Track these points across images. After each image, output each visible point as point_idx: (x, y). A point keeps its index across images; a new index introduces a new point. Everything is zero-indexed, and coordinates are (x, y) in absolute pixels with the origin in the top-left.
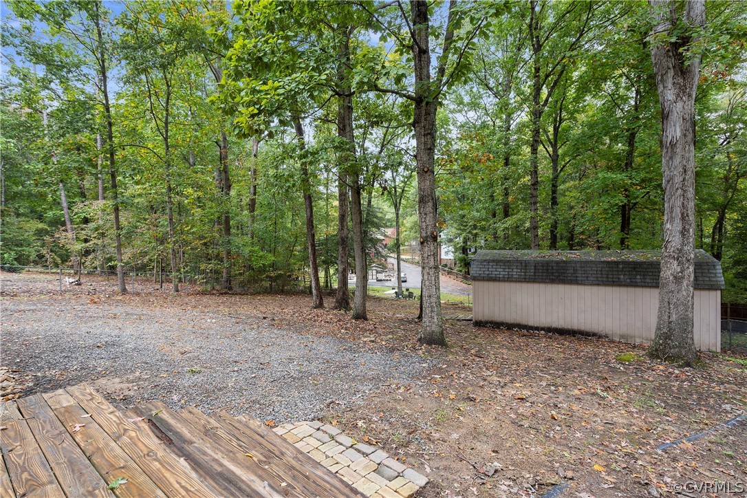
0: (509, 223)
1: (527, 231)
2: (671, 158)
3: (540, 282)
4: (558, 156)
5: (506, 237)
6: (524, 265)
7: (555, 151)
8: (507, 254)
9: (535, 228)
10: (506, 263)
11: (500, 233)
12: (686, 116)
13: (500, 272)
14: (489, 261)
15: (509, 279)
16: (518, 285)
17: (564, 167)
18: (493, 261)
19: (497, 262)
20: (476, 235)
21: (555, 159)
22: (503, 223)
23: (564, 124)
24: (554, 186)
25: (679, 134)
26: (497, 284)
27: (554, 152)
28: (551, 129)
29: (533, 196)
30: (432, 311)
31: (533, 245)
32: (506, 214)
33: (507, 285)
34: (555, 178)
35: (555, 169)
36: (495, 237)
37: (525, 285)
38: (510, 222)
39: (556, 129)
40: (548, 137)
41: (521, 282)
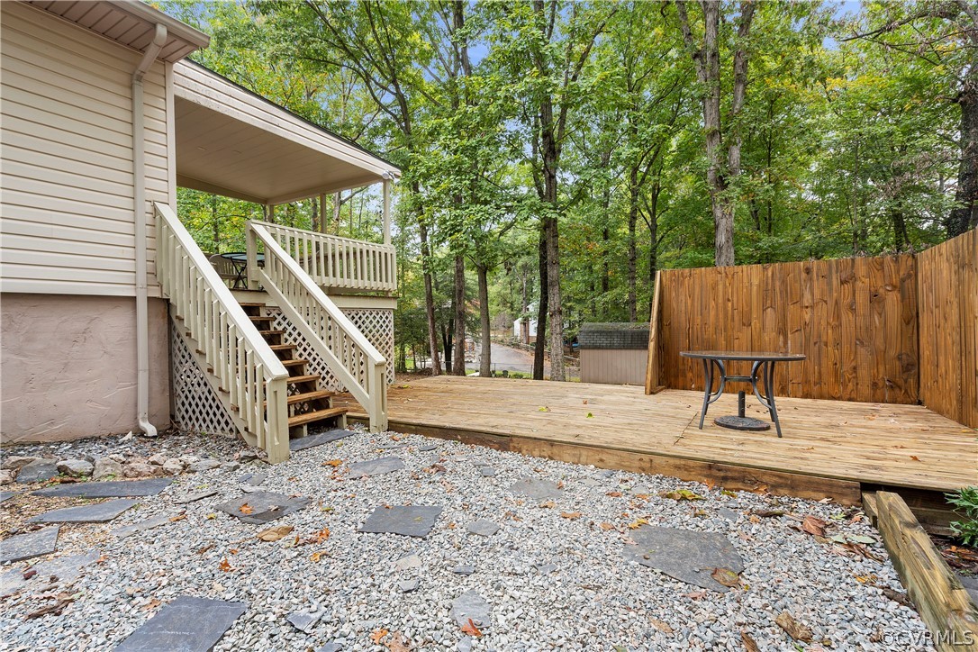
0: (609, 297)
1: (627, 303)
2: (720, 256)
3: (635, 349)
4: (657, 226)
5: (605, 311)
6: (623, 334)
7: (654, 220)
8: (608, 325)
9: (634, 302)
10: (608, 333)
11: (599, 306)
12: (729, 229)
13: (604, 341)
14: (593, 332)
15: (611, 347)
16: (619, 352)
17: (663, 237)
18: (597, 332)
19: (601, 333)
20: (571, 308)
21: (653, 229)
22: (603, 297)
23: (662, 192)
24: (653, 257)
25: (724, 240)
26: (600, 351)
27: (652, 221)
28: (650, 196)
29: (631, 271)
30: (558, 366)
31: (631, 318)
32: (606, 288)
33: (609, 351)
34: (654, 249)
35: (654, 240)
36: (593, 311)
37: (624, 352)
38: (609, 295)
39: (655, 197)
40: (646, 204)
41: (621, 349)
